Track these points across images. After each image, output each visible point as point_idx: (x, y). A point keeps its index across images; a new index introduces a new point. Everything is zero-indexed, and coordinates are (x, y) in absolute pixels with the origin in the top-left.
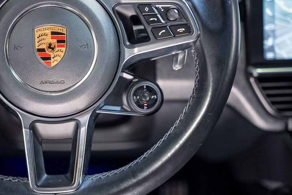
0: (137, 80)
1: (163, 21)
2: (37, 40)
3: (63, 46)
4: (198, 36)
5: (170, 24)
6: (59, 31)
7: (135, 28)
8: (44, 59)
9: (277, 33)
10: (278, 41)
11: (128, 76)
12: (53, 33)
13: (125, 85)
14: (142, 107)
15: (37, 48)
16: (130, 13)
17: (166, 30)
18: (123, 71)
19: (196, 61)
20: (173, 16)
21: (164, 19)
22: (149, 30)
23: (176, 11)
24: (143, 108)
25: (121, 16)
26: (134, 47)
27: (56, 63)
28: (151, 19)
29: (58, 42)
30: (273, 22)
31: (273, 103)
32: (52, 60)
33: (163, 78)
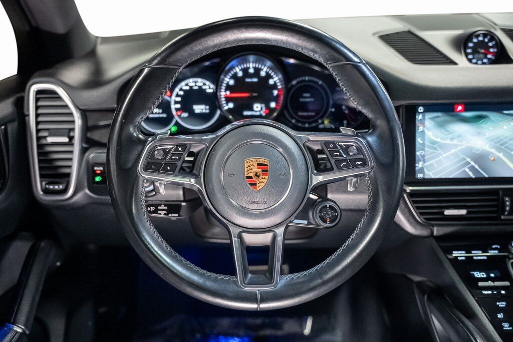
0: (320, 200)
1: (344, 156)
2: (246, 170)
3: (266, 175)
4: (372, 168)
5: (349, 158)
6: (263, 163)
7: (320, 156)
8: (251, 184)
9: (426, 158)
10: (426, 164)
11: (312, 196)
12: (258, 164)
13: (312, 204)
14: (325, 222)
15: (246, 175)
16: (316, 147)
17: (347, 162)
18: (310, 193)
19: (369, 186)
20: (351, 151)
21: (345, 154)
22: (333, 161)
23: (354, 147)
24: (327, 223)
25: (310, 150)
26: (320, 175)
27: (260, 187)
28: (335, 154)
29: (263, 171)
30: (423, 150)
31: (421, 214)
32: (258, 185)
33: (332, 192)
